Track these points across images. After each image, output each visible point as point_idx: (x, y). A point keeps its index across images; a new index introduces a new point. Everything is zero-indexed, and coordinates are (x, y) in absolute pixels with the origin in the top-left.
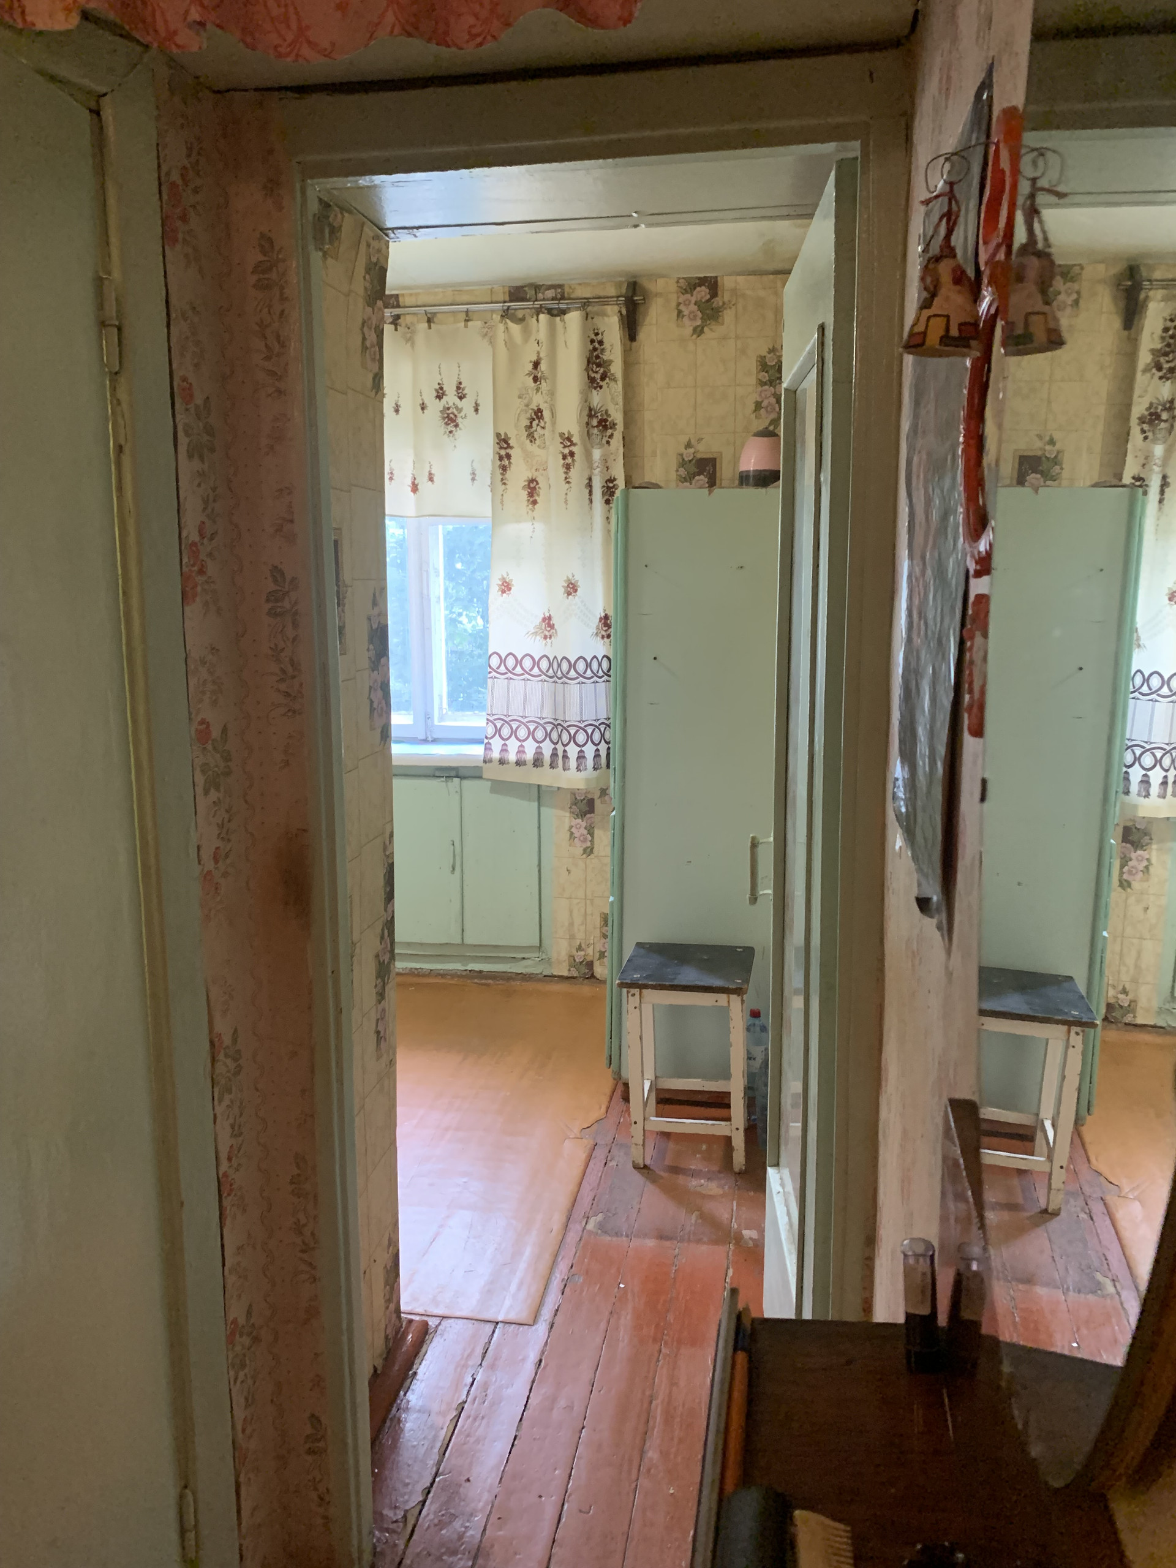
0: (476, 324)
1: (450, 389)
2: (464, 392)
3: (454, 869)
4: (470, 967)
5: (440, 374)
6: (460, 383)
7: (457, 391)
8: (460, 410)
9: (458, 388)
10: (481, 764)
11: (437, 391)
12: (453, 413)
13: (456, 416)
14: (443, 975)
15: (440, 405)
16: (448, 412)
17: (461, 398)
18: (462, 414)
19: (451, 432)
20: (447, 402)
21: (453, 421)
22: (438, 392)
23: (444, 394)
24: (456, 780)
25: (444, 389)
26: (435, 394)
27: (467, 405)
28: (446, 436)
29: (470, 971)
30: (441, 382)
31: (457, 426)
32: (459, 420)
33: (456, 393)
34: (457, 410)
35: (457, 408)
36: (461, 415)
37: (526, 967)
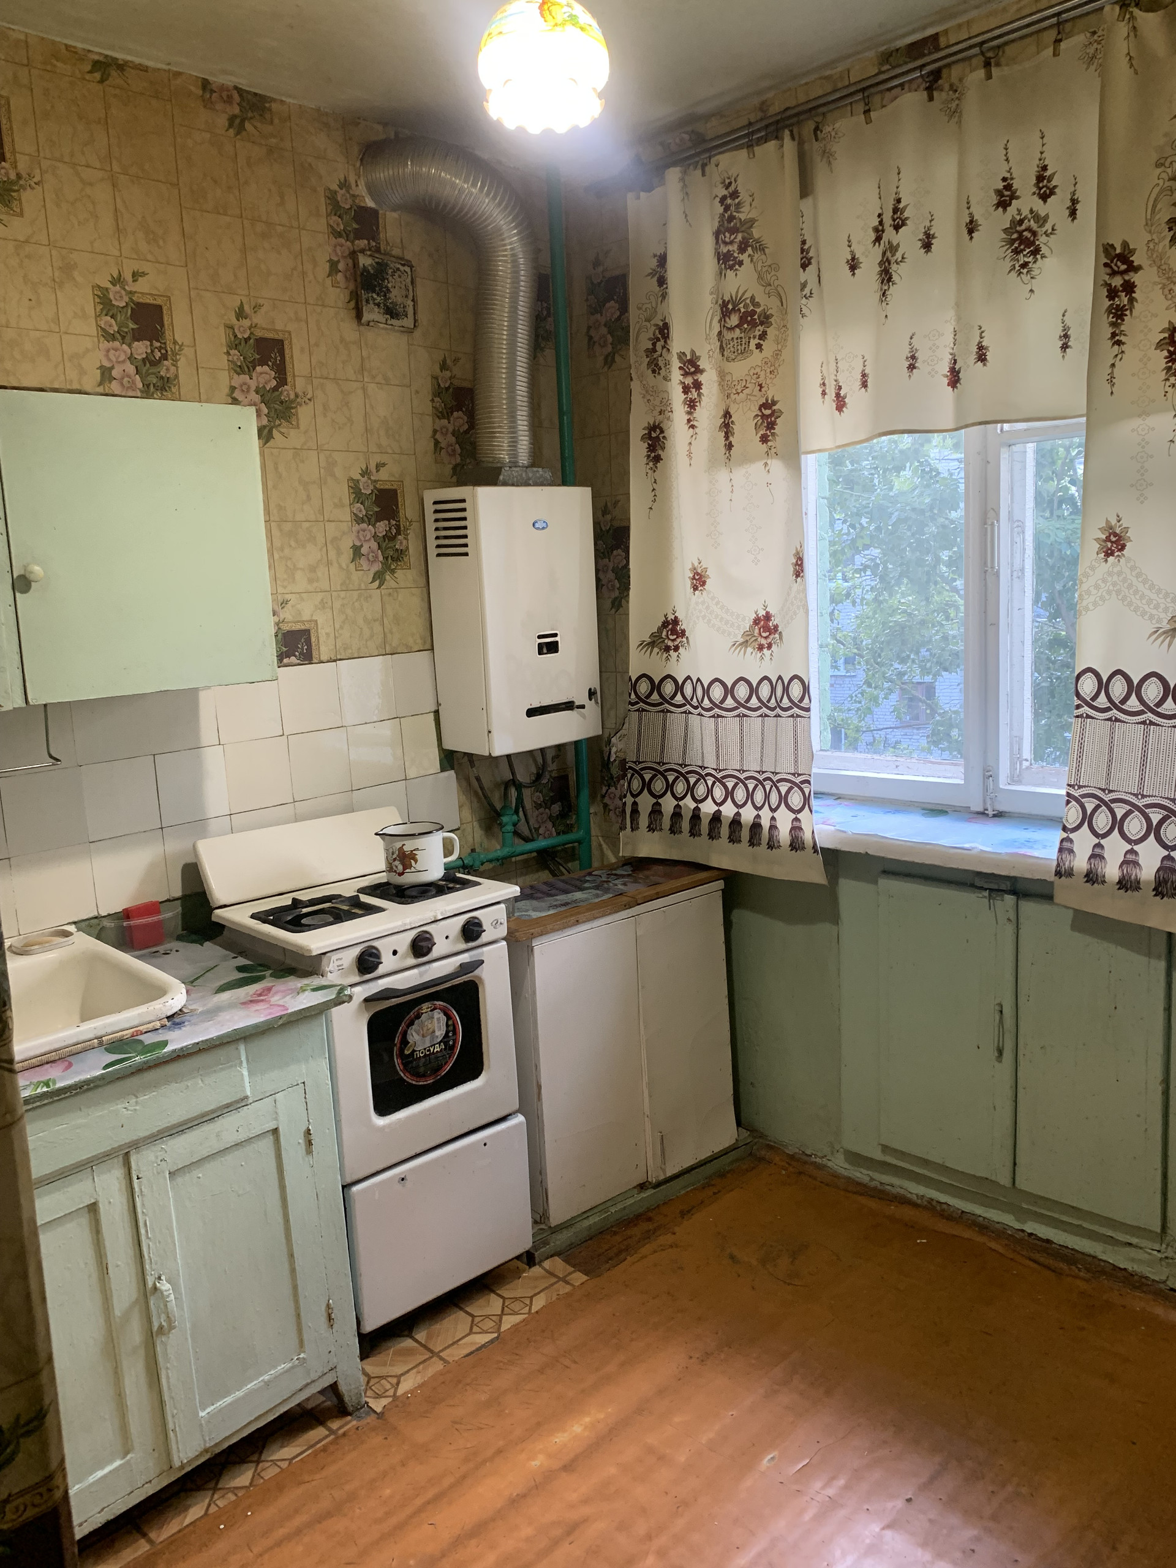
0: (1075, 42)
1: (1025, 184)
2: (1054, 183)
3: (1000, 1052)
4: (1030, 1227)
5: (1007, 160)
6: (1045, 168)
7: (1037, 185)
8: (1042, 220)
9: (1040, 178)
10: (1051, 877)
11: (999, 193)
12: (1029, 229)
13: (1034, 234)
14: (983, 1227)
15: (1004, 219)
16: (1018, 228)
17: (1044, 198)
18: (1048, 227)
19: (1025, 265)
20: (1019, 210)
21: (1029, 243)
22: (1002, 196)
23: (1013, 197)
24: (1010, 899)
25: (1015, 187)
26: (995, 199)
27: (1055, 208)
28: (1014, 274)
29: (1031, 1234)
30: (1008, 175)
31: (1036, 252)
32: (1042, 240)
33: (1035, 189)
34: (1036, 222)
35: (1036, 217)
36: (1044, 229)
37: (1133, 1260)
